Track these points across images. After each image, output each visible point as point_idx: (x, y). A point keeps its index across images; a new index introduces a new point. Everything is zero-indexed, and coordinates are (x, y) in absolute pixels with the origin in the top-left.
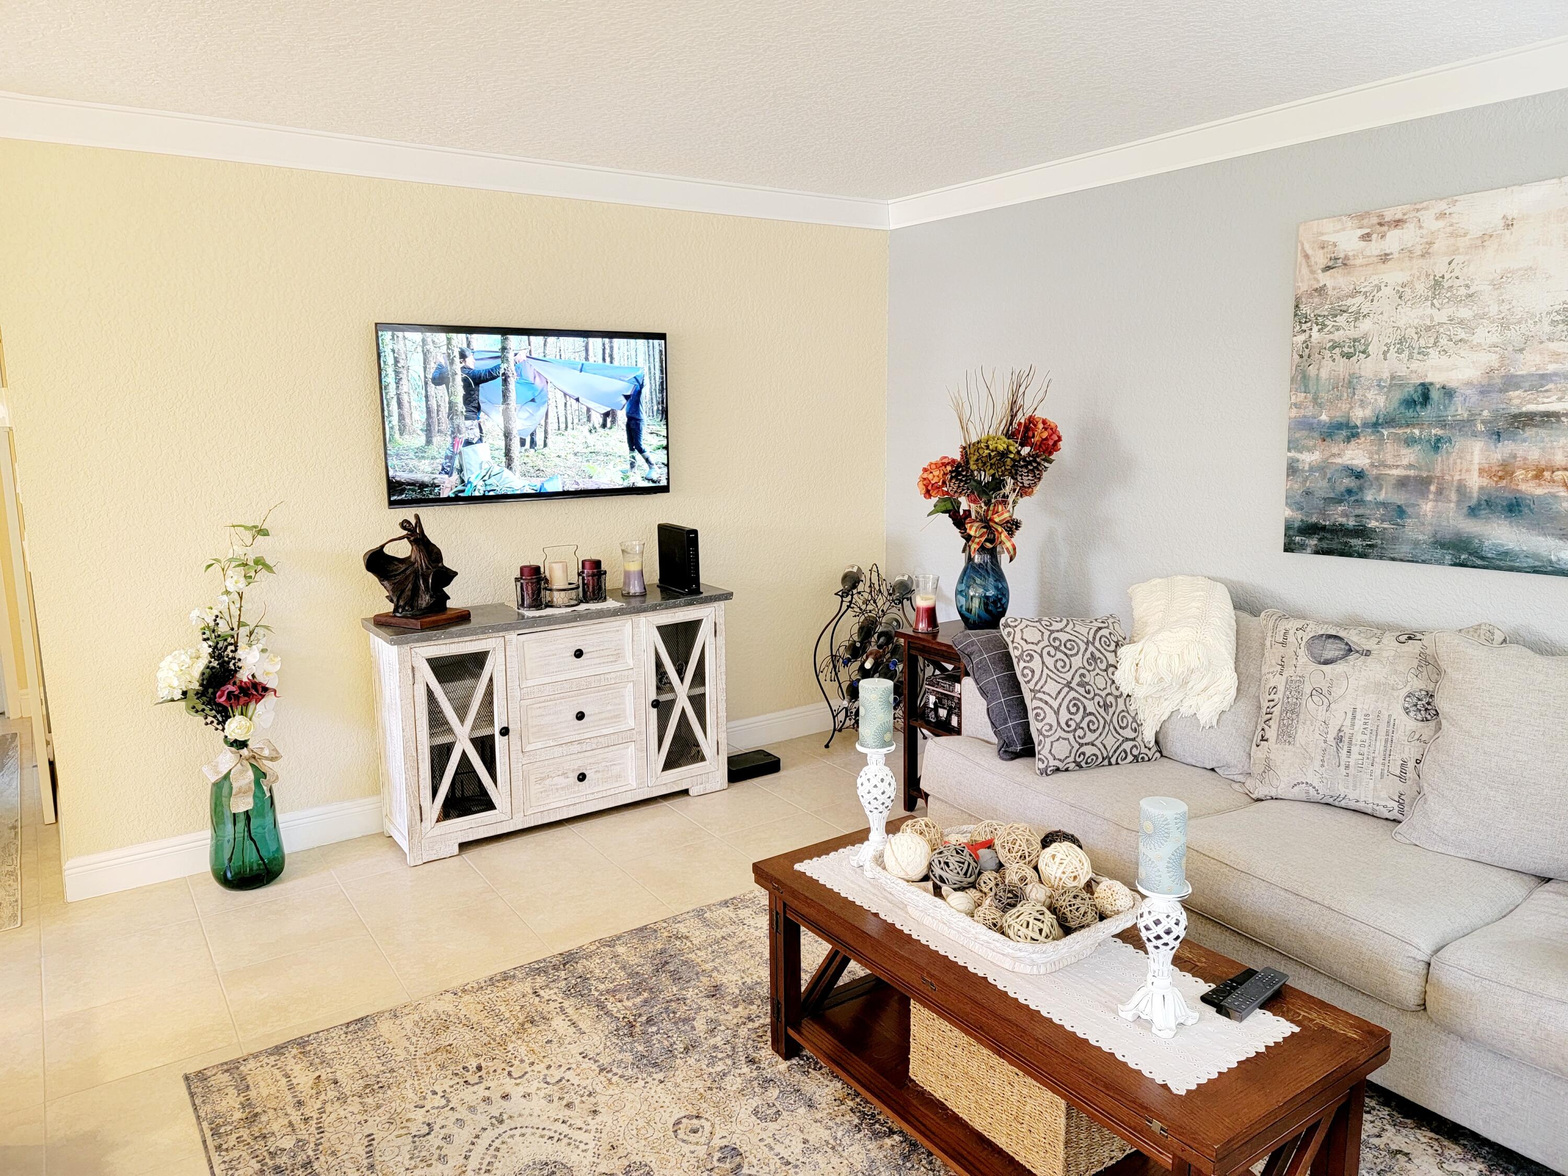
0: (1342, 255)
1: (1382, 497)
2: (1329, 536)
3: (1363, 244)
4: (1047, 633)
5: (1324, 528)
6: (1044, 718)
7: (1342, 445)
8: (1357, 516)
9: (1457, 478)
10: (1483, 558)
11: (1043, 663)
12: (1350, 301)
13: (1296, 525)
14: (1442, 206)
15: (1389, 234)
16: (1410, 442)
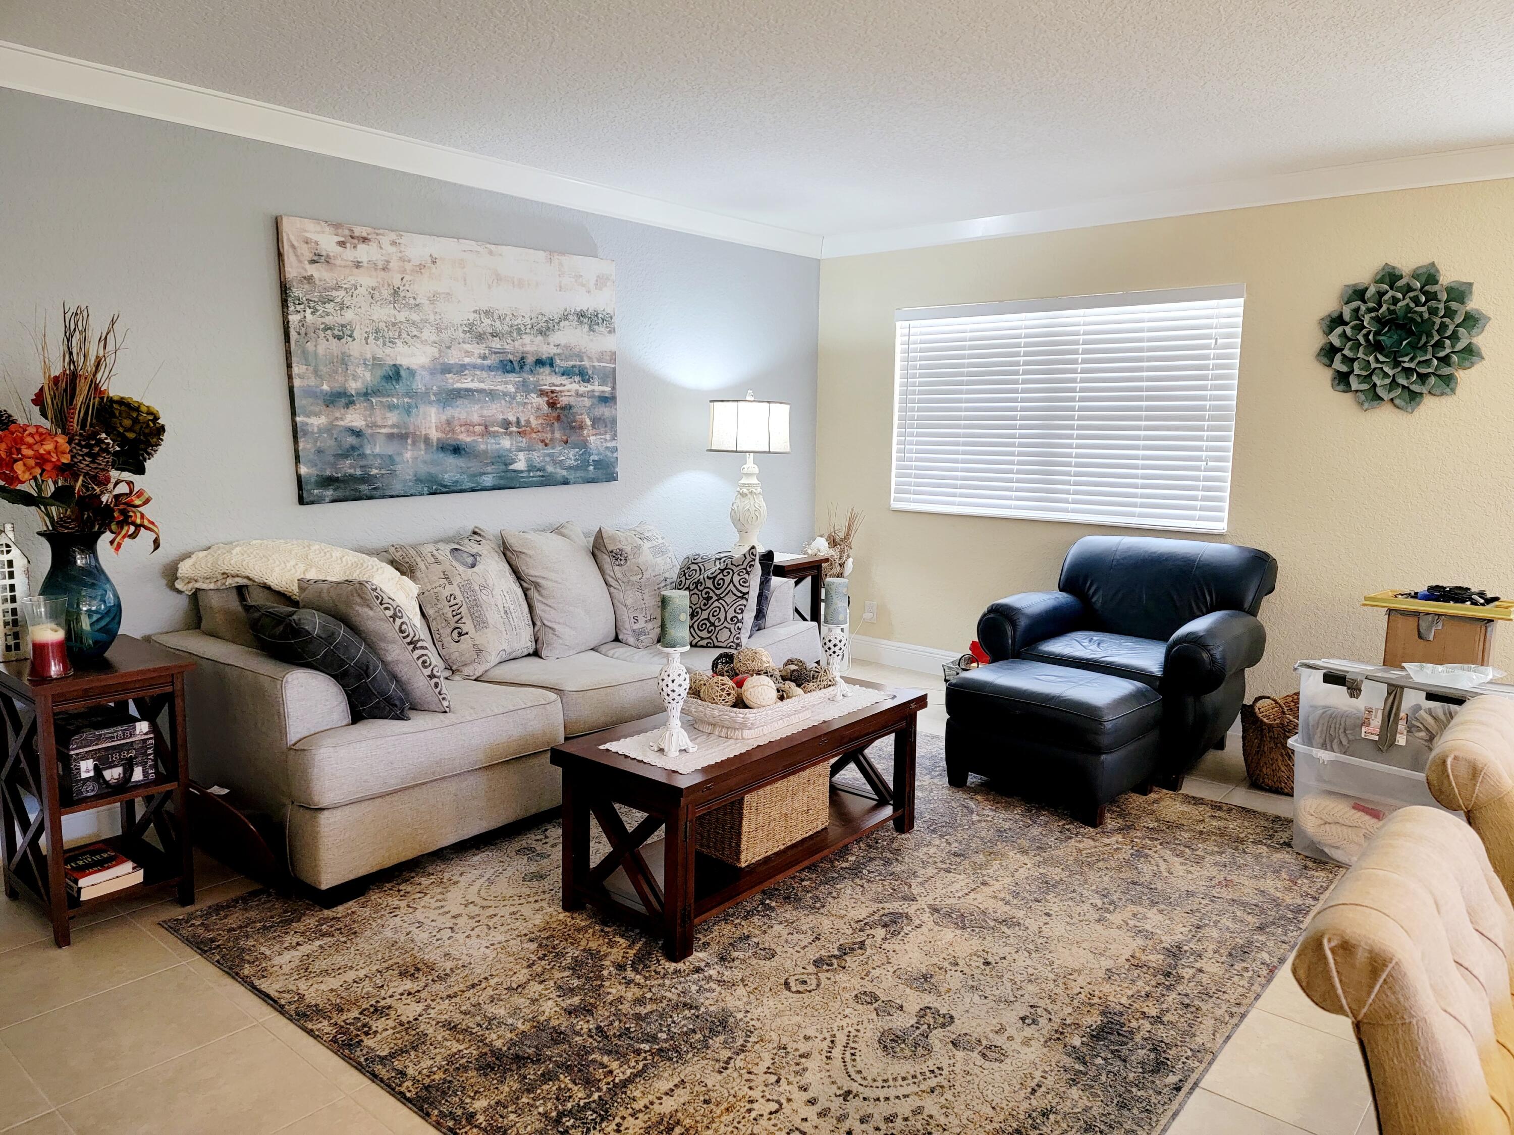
0: (324, 253)
1: (377, 450)
2: (342, 486)
3: (340, 249)
5: (337, 480)
7: (342, 411)
8: (361, 467)
9: (423, 433)
12: (334, 293)
13: (313, 480)
14: (393, 236)
15: (359, 246)
16: (391, 407)
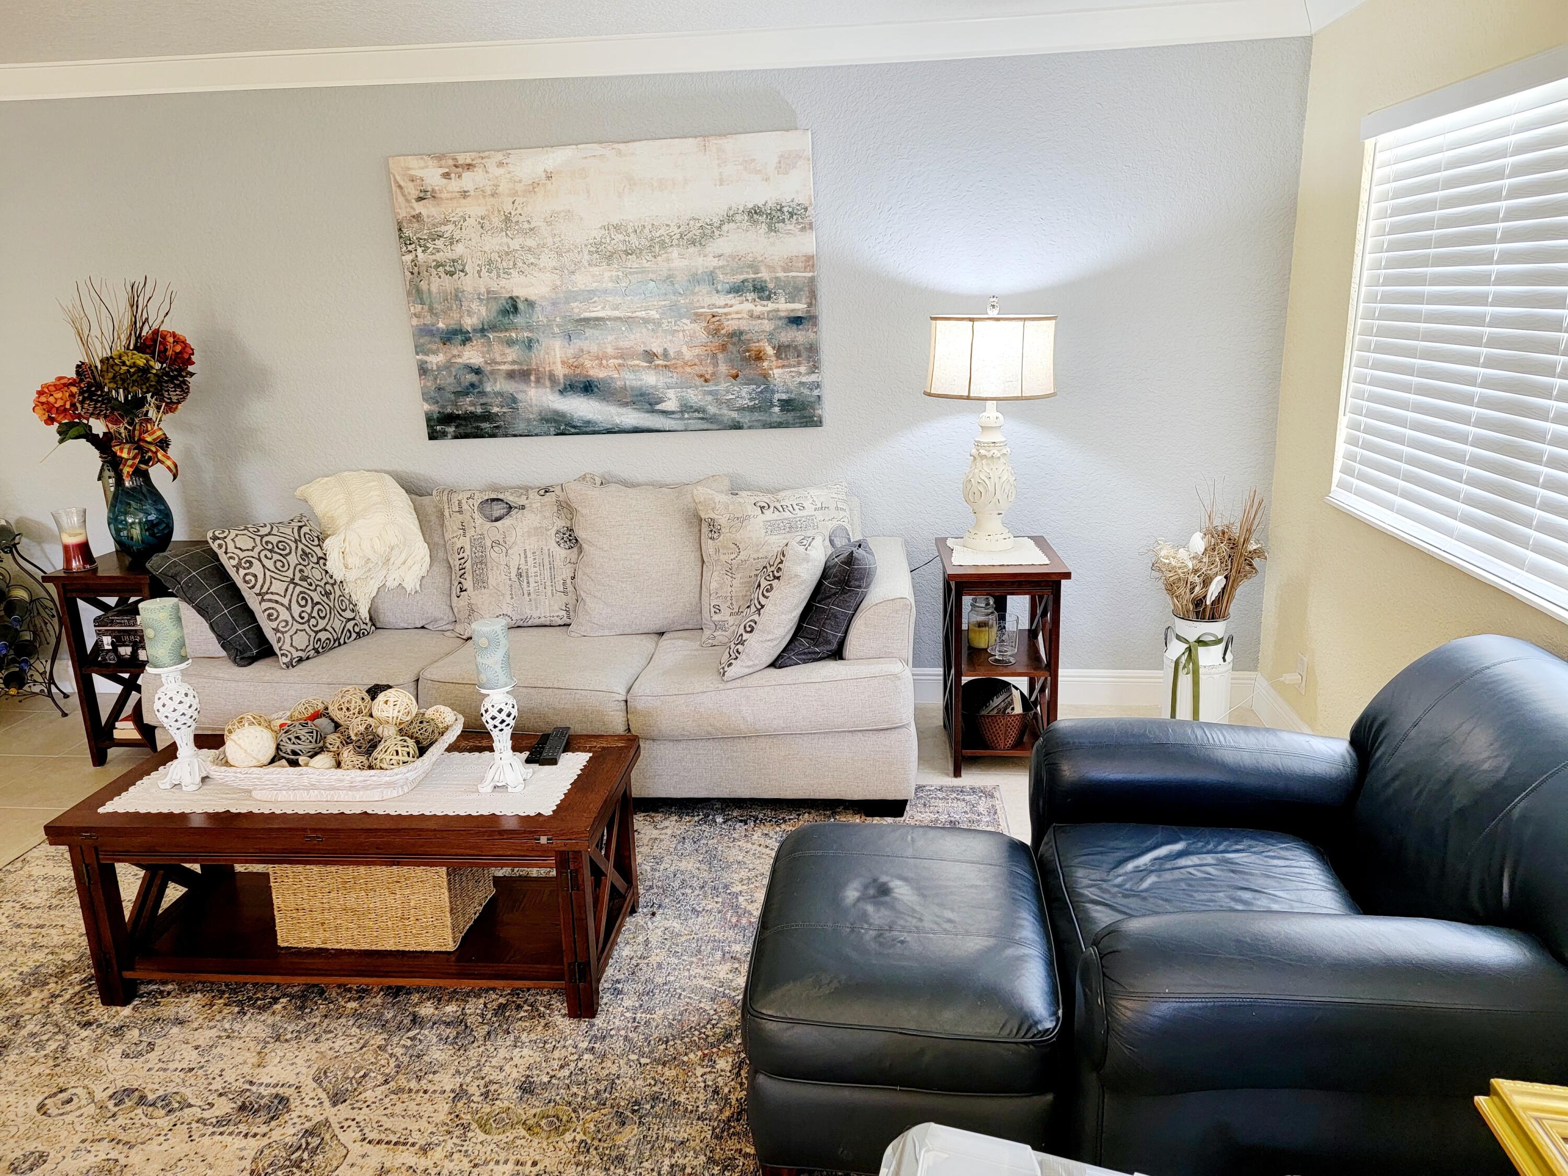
0: (429, 189)
1: (497, 388)
2: (464, 423)
3: (445, 181)
4: (258, 539)
5: (458, 416)
6: (278, 616)
7: (459, 347)
8: (482, 404)
9: (547, 369)
10: (575, 427)
11: (264, 566)
12: (443, 228)
13: (435, 417)
14: (500, 156)
15: (463, 175)
16: (510, 343)
